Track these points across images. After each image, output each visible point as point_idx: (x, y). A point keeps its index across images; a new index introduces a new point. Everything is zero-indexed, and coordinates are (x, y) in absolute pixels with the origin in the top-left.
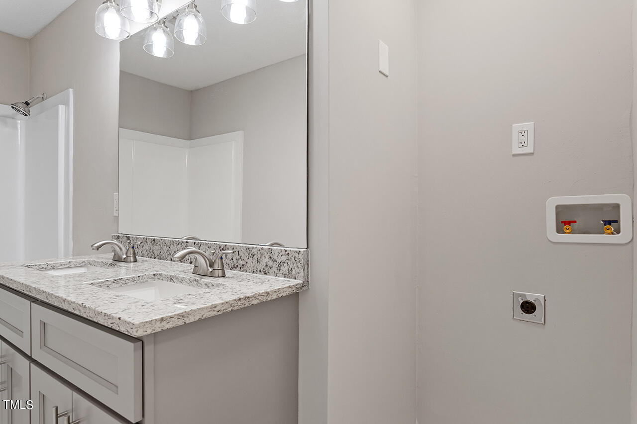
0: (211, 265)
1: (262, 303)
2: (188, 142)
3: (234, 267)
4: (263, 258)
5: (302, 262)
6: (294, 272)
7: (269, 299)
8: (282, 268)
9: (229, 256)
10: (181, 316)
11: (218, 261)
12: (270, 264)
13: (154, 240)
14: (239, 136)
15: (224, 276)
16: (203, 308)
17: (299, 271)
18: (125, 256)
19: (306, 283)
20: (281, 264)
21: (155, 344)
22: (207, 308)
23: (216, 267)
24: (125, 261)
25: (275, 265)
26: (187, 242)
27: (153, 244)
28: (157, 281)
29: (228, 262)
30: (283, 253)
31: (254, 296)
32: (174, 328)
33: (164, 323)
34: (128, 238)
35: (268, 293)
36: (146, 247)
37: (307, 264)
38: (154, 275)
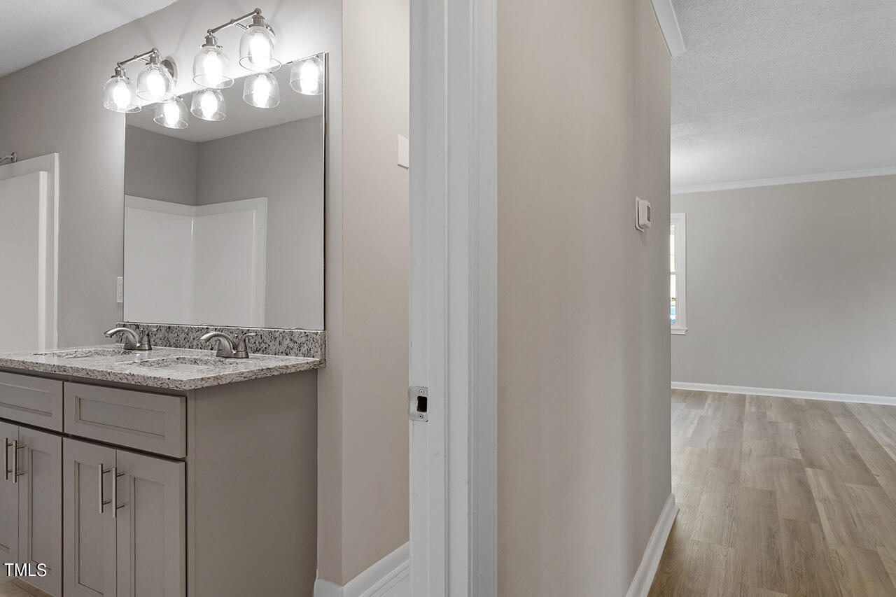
0: (235, 347)
1: (282, 375)
2: (194, 208)
3: (257, 351)
4: (285, 340)
5: (319, 342)
6: (312, 352)
7: (288, 372)
8: (302, 348)
9: (252, 341)
10: (216, 378)
11: (242, 344)
12: (291, 345)
13: (169, 327)
14: (262, 202)
15: (247, 357)
16: (232, 374)
17: (316, 349)
18: (138, 345)
19: (323, 361)
20: (301, 345)
21: (195, 400)
22: (235, 374)
23: (240, 349)
24: (140, 349)
25: (296, 346)
26: (207, 328)
27: (168, 332)
28: (180, 365)
29: (251, 345)
30: (303, 335)
31: (274, 368)
32: (211, 387)
33: (204, 382)
34: (138, 327)
35: (287, 367)
36: (160, 335)
37: (324, 344)
38: (177, 359)
